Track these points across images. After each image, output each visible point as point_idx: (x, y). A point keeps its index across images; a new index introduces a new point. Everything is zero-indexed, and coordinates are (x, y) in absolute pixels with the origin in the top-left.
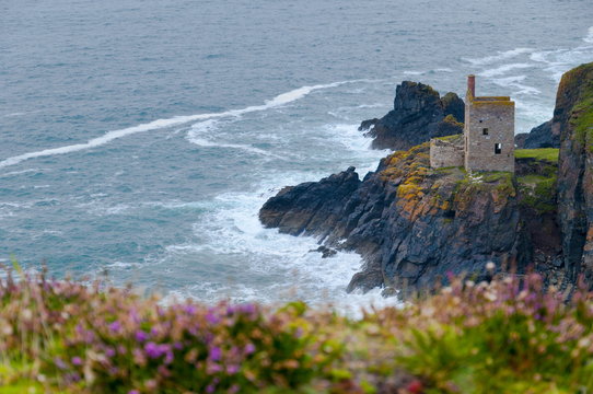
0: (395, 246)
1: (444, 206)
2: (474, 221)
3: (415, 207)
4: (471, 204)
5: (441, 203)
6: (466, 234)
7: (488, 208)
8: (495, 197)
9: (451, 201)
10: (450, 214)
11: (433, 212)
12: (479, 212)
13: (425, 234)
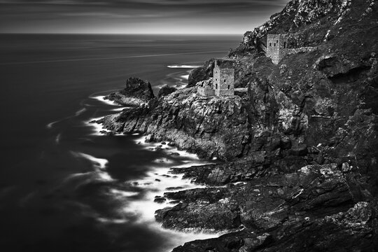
0: (198, 127)
1: (218, 109)
2: (229, 113)
3: (204, 111)
4: (227, 108)
5: (216, 108)
6: (228, 119)
7: (235, 108)
8: (237, 104)
9: (220, 107)
10: (219, 112)
11: (213, 112)
12: (231, 110)
13: (211, 120)
